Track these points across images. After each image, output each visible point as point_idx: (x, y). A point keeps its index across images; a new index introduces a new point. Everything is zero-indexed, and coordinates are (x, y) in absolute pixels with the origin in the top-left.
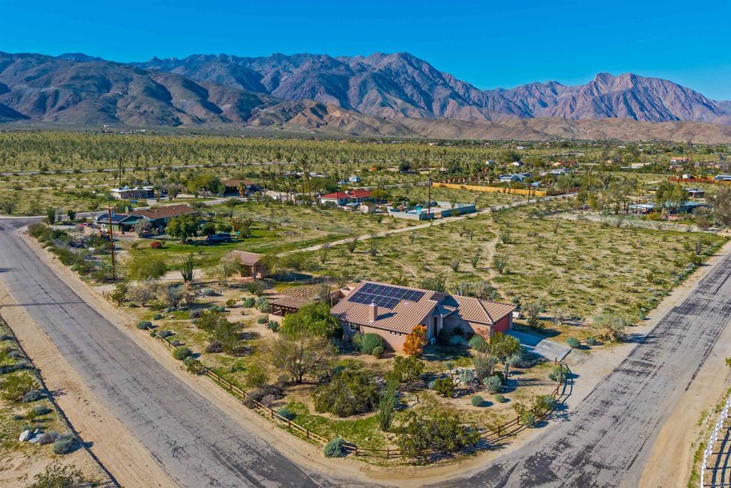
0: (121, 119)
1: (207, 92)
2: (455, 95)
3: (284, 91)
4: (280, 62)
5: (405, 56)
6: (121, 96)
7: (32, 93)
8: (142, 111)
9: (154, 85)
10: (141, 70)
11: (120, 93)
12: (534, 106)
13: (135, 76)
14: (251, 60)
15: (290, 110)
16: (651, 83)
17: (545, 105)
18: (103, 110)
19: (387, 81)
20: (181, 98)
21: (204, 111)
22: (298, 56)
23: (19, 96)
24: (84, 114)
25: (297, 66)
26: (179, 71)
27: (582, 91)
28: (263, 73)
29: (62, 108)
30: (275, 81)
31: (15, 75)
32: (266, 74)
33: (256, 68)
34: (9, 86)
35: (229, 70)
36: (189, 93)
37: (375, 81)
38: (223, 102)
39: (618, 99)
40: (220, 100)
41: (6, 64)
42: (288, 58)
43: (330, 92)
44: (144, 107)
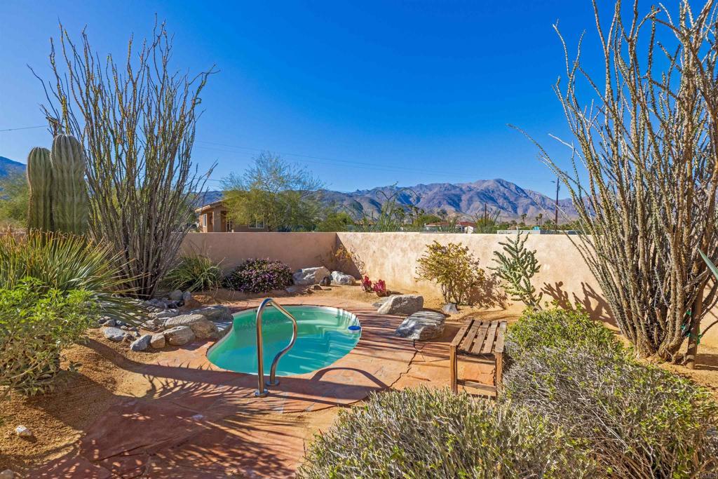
1: (381, 205)
2: (533, 203)
3: (422, 204)
4: (421, 188)
5: (499, 181)
9: (355, 202)
10: (350, 196)
13: (347, 198)
14: (406, 189)
19: (486, 196)
20: (368, 208)
21: (378, 214)
22: (432, 185)
25: (430, 190)
26: (368, 195)
28: (411, 195)
30: (418, 199)
32: (413, 195)
33: (408, 192)
35: (393, 194)
36: (372, 206)
37: (479, 197)
42: (426, 186)
43: (450, 204)
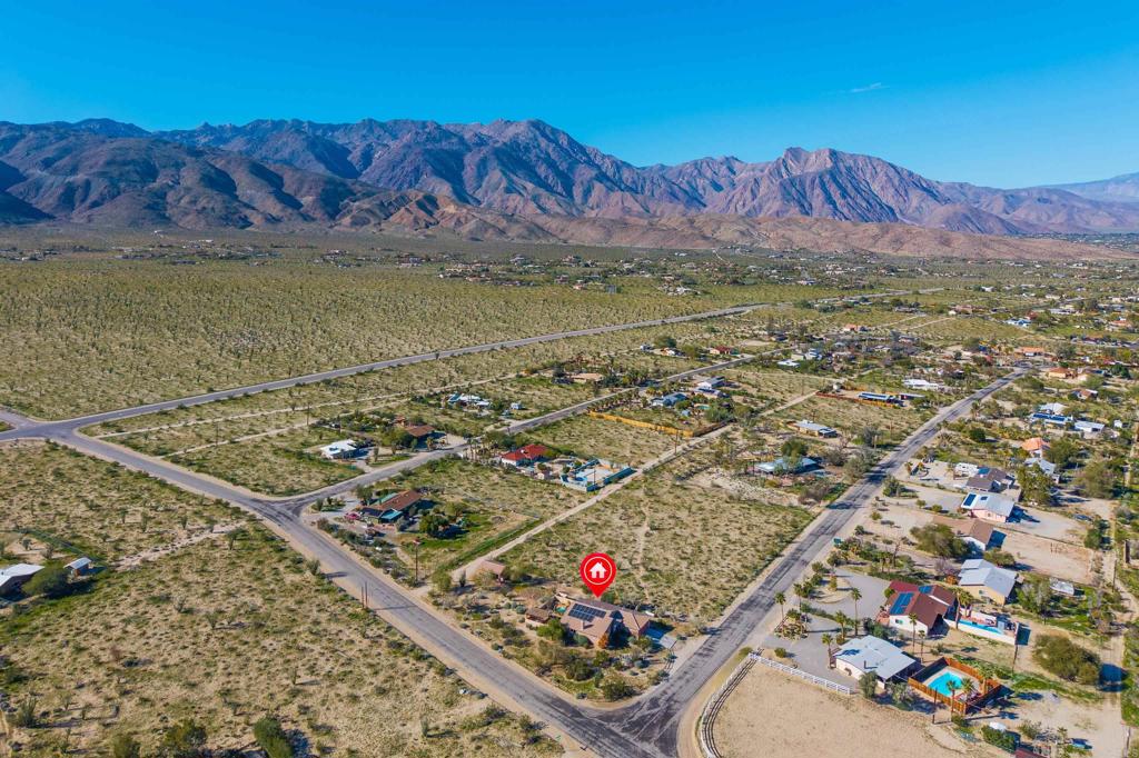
0: (174, 219)
1: (281, 178)
2: (602, 177)
3: (378, 171)
4: (371, 130)
5: (536, 125)
6: (172, 187)
7: (53, 183)
8: (199, 207)
9: (213, 171)
11: (171, 183)
12: (704, 189)
14: (333, 128)
15: (390, 204)
16: (855, 161)
17: (718, 188)
18: (149, 207)
19: (513, 158)
20: (251, 189)
21: (279, 206)
22: (396, 122)
23: (38, 186)
24: (125, 213)
25: (395, 137)
27: (766, 171)
28: (350, 147)
29: (95, 204)
30: (367, 158)
31: (28, 154)
32: (355, 148)
33: (340, 139)
34: (21, 170)
35: (305, 144)
37: (498, 158)
38: (302, 193)
39: (813, 182)
40: (299, 190)
41: (15, 140)
42: (382, 126)
43: (437, 173)
44: (202, 202)
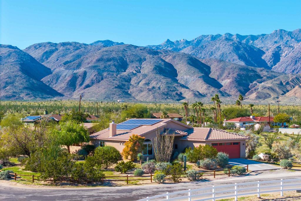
0: (133, 95)
1: (209, 68)
3: (284, 66)
4: (281, 37)
6: (135, 74)
7: (67, 74)
8: (150, 87)
9: (163, 63)
10: (153, 52)
11: (134, 72)
13: (148, 56)
14: (254, 38)
15: (288, 83)
18: (119, 87)
20: (186, 75)
21: (205, 86)
23: (58, 77)
24: (103, 91)
26: (187, 51)
28: (264, 49)
29: (88, 86)
30: (276, 57)
31: (57, 60)
32: (267, 50)
33: (258, 44)
34: (52, 70)
35: (232, 48)
36: (193, 69)
38: (223, 77)
40: (221, 75)
41: (52, 52)
42: (290, 34)
44: (153, 84)
